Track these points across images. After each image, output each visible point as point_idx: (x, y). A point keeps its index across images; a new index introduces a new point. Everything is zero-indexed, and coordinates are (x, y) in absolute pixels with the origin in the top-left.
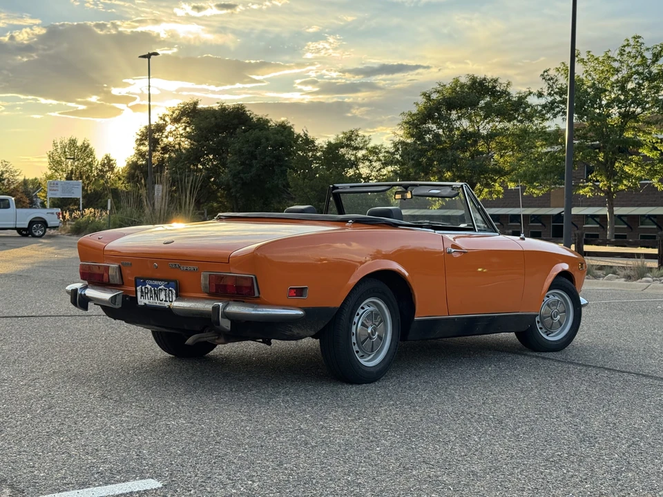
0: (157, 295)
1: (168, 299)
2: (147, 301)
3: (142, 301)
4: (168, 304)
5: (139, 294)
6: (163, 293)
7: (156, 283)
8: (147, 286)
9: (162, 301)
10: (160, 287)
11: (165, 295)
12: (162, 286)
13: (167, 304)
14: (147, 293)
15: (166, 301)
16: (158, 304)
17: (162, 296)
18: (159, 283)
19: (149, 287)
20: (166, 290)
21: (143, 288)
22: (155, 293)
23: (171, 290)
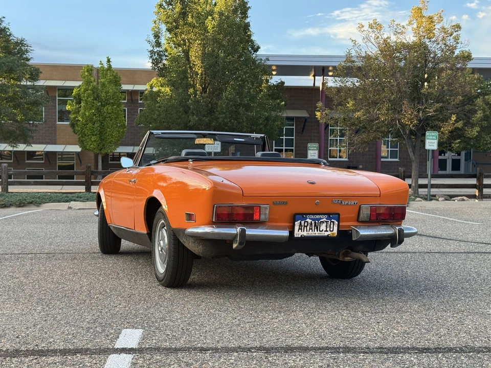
0: (317, 227)
1: (328, 229)
2: (305, 234)
3: (298, 233)
4: (329, 233)
5: (297, 228)
6: (324, 225)
7: (318, 217)
8: (308, 220)
9: (322, 231)
10: (322, 220)
11: (327, 226)
12: (325, 219)
13: (326, 234)
14: (306, 227)
15: (326, 231)
16: (317, 235)
17: (323, 227)
18: (321, 216)
19: (309, 221)
20: (327, 222)
21: (303, 222)
22: (315, 225)
23: (333, 222)
